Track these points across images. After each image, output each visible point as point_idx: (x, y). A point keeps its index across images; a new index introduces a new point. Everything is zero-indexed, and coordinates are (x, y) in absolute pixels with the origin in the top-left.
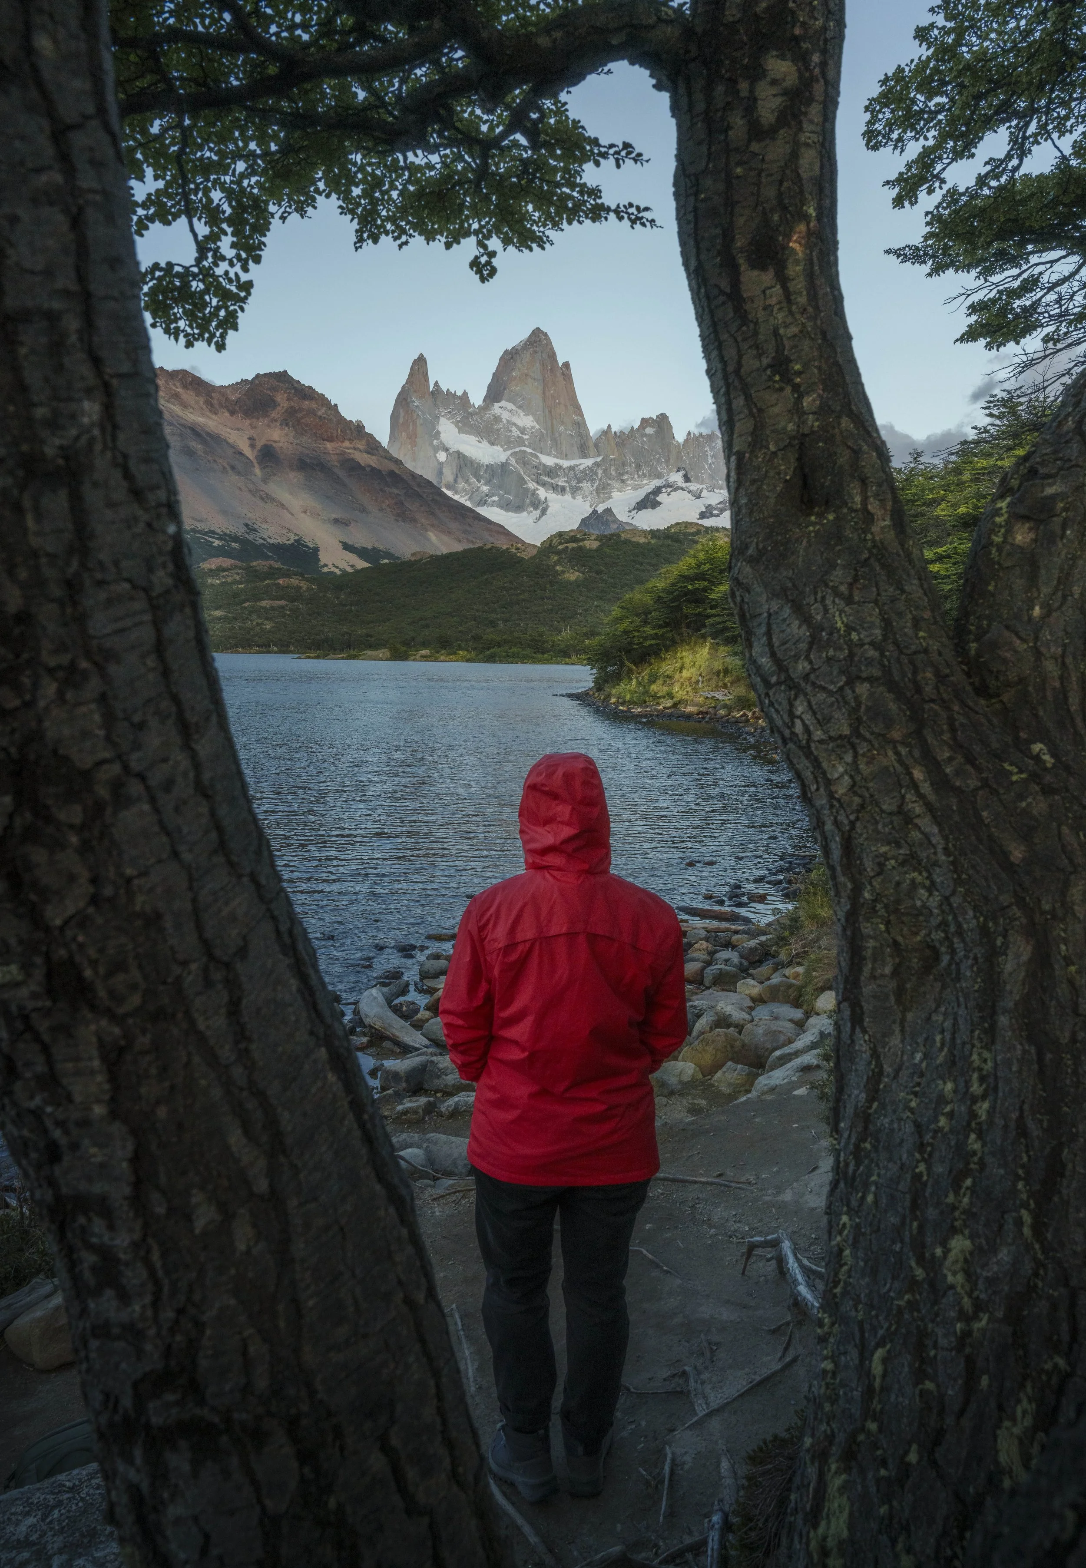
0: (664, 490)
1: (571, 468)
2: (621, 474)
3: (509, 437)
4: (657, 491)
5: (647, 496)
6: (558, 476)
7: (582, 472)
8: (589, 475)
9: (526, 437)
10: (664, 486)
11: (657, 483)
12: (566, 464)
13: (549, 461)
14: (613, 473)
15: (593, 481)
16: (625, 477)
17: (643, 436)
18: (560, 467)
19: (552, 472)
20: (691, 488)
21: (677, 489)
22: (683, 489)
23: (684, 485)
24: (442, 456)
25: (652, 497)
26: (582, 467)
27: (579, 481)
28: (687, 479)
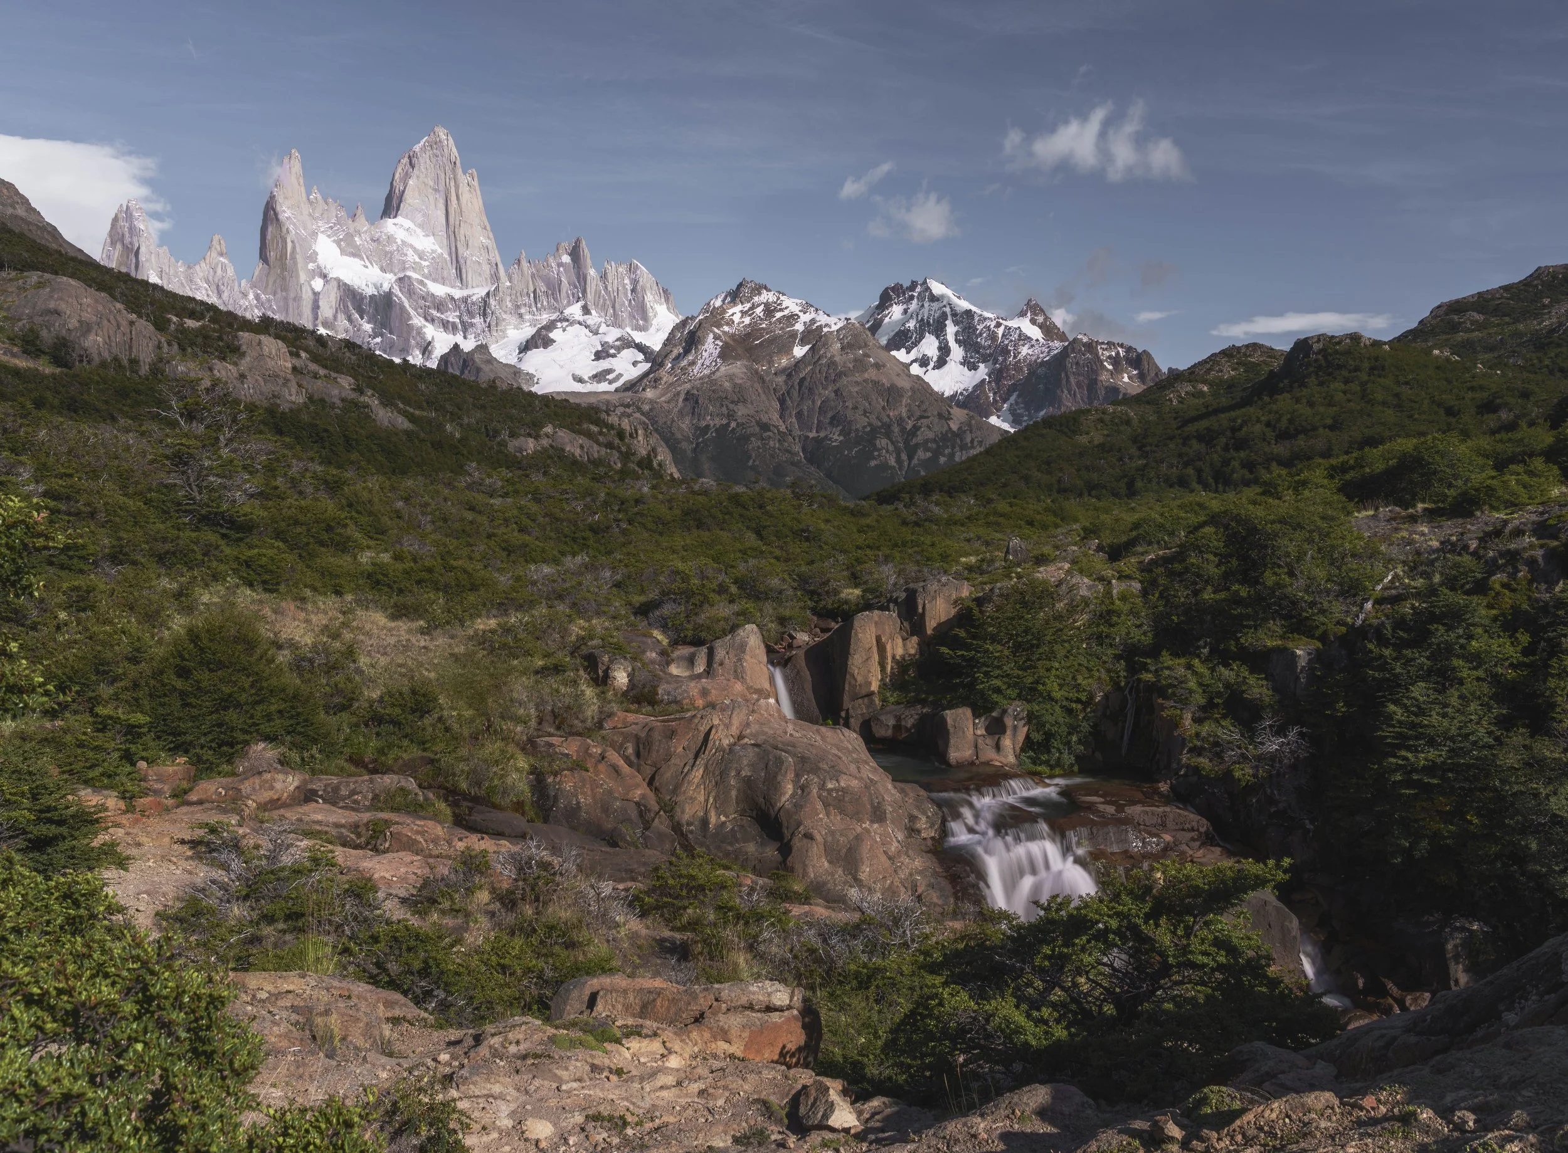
0: (559, 325)
1: (465, 300)
2: (518, 307)
3: (404, 262)
4: (551, 326)
5: (539, 331)
6: (450, 309)
7: (473, 303)
8: (484, 308)
9: (425, 263)
10: (561, 320)
11: (554, 317)
12: (458, 294)
13: (438, 290)
14: (509, 305)
15: (485, 315)
16: (523, 311)
17: (560, 265)
18: (452, 299)
19: (440, 305)
20: (589, 322)
21: (572, 324)
22: (580, 323)
23: (581, 318)
24: (318, 284)
25: (544, 332)
26: (474, 298)
27: (471, 315)
28: (586, 310)
